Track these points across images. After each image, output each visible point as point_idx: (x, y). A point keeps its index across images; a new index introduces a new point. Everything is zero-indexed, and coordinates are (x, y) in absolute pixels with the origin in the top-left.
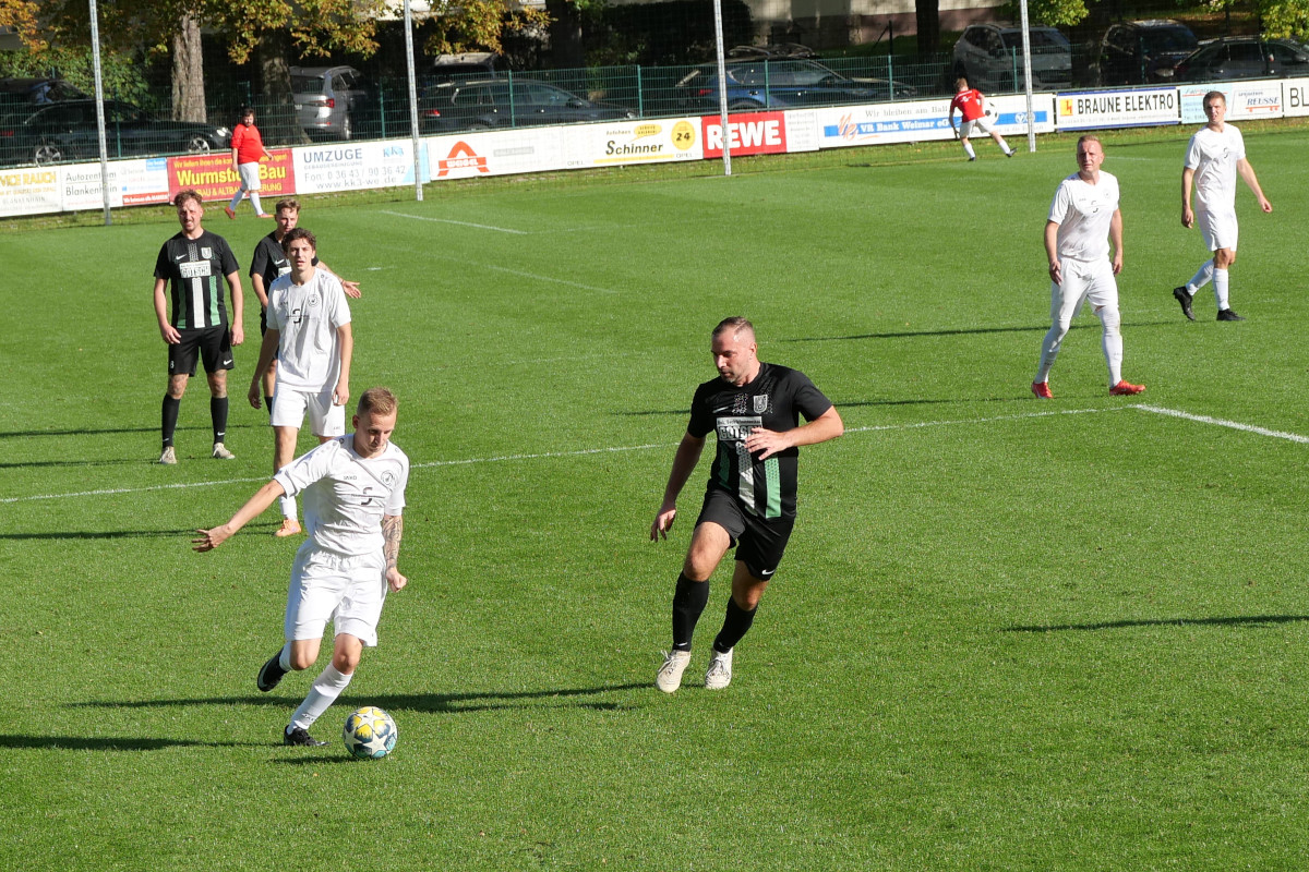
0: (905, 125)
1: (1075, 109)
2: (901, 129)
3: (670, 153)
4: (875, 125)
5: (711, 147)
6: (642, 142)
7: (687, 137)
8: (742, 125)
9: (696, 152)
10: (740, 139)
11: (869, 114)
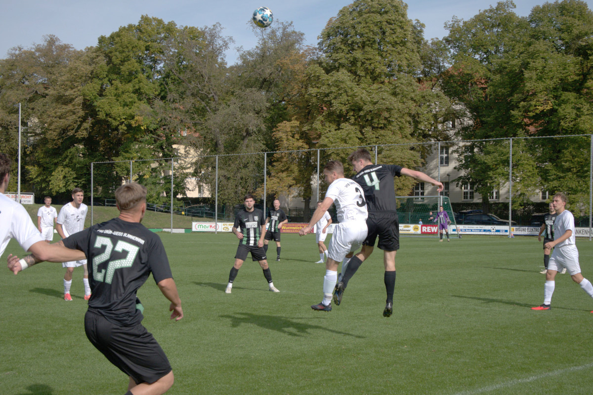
0: (473, 230)
1: (515, 230)
2: (472, 231)
3: (412, 231)
4: (465, 230)
5: (423, 231)
6: (405, 229)
7: (417, 229)
8: (432, 228)
9: (419, 232)
10: (431, 230)
11: (464, 227)
